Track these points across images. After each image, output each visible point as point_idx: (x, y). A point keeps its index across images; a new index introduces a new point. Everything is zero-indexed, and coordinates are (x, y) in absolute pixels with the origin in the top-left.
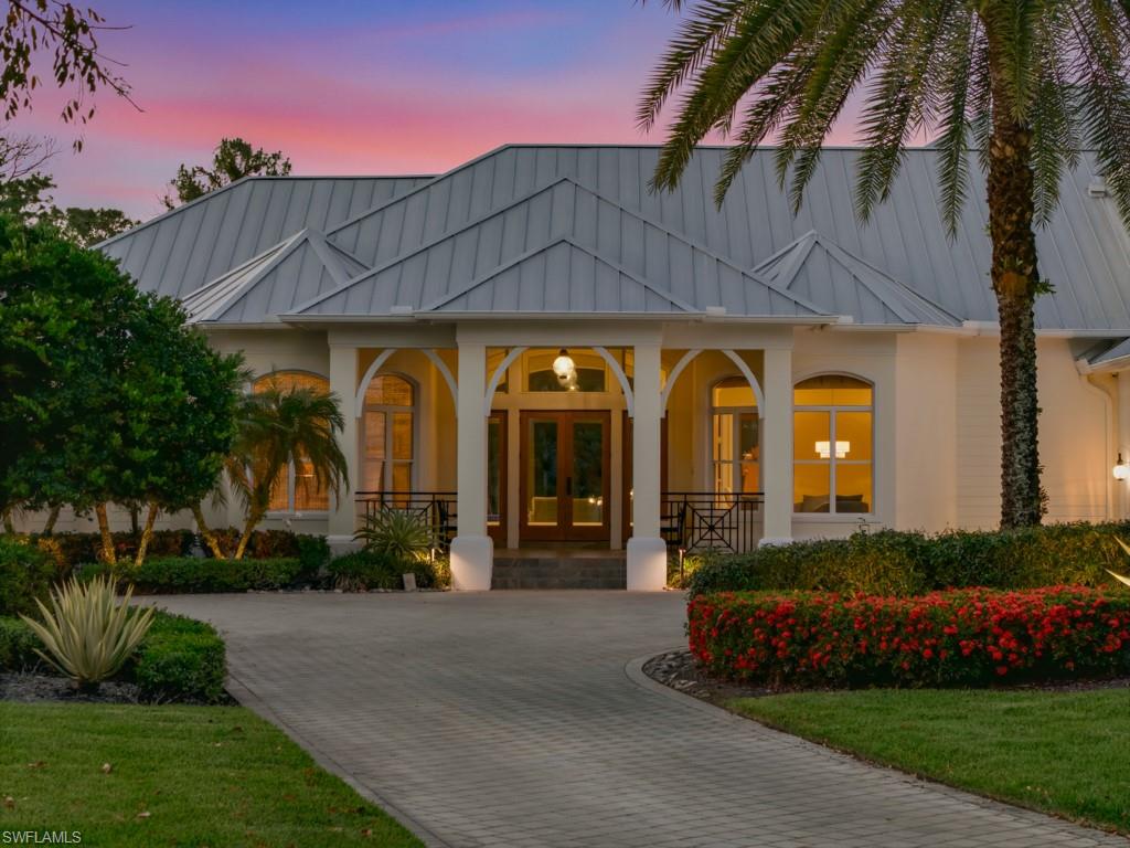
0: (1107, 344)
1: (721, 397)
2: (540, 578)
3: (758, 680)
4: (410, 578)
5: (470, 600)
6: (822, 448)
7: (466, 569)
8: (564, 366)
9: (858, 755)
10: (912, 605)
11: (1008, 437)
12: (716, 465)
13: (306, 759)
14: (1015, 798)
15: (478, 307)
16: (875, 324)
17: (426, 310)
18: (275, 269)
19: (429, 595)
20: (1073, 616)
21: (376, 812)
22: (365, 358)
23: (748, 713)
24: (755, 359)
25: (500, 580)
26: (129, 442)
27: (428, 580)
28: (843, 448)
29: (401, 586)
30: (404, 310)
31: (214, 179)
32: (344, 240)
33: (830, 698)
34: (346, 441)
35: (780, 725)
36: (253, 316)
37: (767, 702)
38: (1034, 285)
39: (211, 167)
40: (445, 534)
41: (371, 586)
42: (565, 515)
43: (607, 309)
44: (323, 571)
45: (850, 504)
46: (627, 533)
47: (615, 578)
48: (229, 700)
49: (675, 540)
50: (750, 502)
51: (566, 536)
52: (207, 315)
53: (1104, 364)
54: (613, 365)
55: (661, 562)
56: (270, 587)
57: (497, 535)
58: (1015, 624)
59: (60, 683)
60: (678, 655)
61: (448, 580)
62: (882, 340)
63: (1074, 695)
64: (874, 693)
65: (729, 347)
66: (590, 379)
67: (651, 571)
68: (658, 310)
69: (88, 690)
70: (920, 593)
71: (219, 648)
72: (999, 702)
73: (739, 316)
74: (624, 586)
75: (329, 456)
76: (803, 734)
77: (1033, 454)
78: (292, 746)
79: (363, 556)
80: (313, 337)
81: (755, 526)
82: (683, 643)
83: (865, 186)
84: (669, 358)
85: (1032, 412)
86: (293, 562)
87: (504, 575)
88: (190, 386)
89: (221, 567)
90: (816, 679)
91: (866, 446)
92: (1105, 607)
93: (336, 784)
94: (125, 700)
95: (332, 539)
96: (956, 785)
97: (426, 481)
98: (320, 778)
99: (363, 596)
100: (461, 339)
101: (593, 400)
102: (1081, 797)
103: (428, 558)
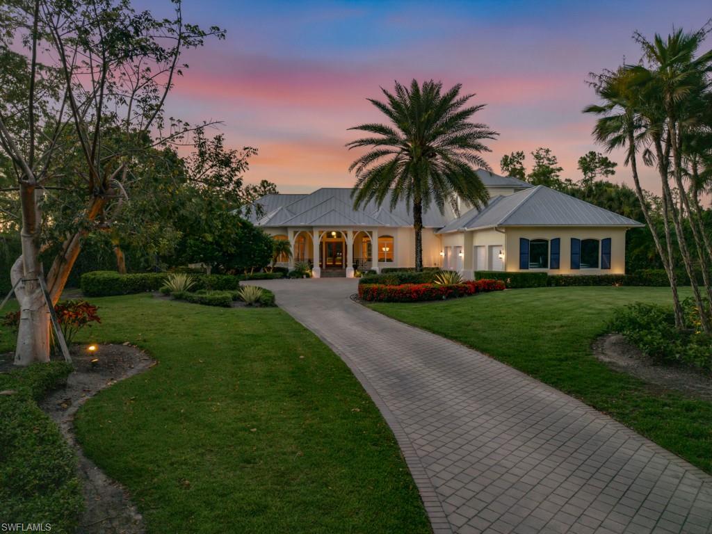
0: (440, 229)
1: (364, 240)
2: (330, 276)
3: (371, 300)
4: (305, 276)
5: (316, 280)
6: (384, 249)
7: (316, 273)
8: (334, 234)
9: (388, 316)
10: (398, 288)
11: (417, 255)
12: (363, 253)
13: (293, 319)
14: (414, 325)
15: (317, 223)
16: (394, 225)
17: (307, 224)
18: (276, 214)
19: (308, 279)
20: (427, 290)
21: (307, 330)
22: (295, 233)
23: (369, 307)
24: (371, 233)
25: (322, 276)
26: (255, 257)
27: (308, 276)
28: (388, 249)
29: (303, 277)
30: (302, 224)
31: (260, 188)
32: (290, 208)
33: (383, 304)
34: (292, 249)
35: (374, 310)
36: (272, 224)
37: (372, 305)
38: (421, 227)
39: (259, 186)
40: (312, 267)
41: (297, 278)
42: (334, 262)
43: (343, 224)
44: (288, 275)
45: (390, 260)
46: (346, 266)
47: (344, 275)
48: (276, 306)
49: (355, 267)
50: (370, 260)
51: (334, 266)
52: (263, 224)
53: (439, 232)
54: (343, 234)
55: (353, 273)
56: (277, 278)
57: (321, 266)
58: (416, 291)
59: (245, 303)
60: (357, 295)
61: (312, 276)
62: (395, 229)
63: (426, 304)
64: (392, 303)
65: (365, 231)
66: (339, 235)
67: (351, 273)
68: (353, 224)
69: (250, 305)
70: (399, 285)
71: (274, 296)
72: (413, 306)
73: (368, 225)
74: (345, 276)
75: (288, 252)
76: (378, 312)
77: (421, 258)
78: (290, 316)
79: (295, 272)
80: (285, 228)
81: (371, 265)
82: (357, 292)
83: (391, 206)
84: (354, 233)
85: (421, 250)
86: (282, 273)
87: (323, 275)
88: (266, 246)
89: (268, 275)
90: (381, 301)
91: (392, 249)
92: (434, 289)
93: (300, 325)
94: (257, 307)
95: (289, 268)
96: (405, 323)
97: (307, 257)
98: (296, 323)
99: (296, 280)
100: (314, 230)
101: (339, 240)
102: (424, 325)
103: (308, 272)
